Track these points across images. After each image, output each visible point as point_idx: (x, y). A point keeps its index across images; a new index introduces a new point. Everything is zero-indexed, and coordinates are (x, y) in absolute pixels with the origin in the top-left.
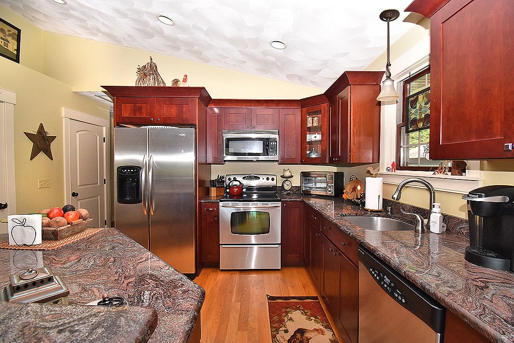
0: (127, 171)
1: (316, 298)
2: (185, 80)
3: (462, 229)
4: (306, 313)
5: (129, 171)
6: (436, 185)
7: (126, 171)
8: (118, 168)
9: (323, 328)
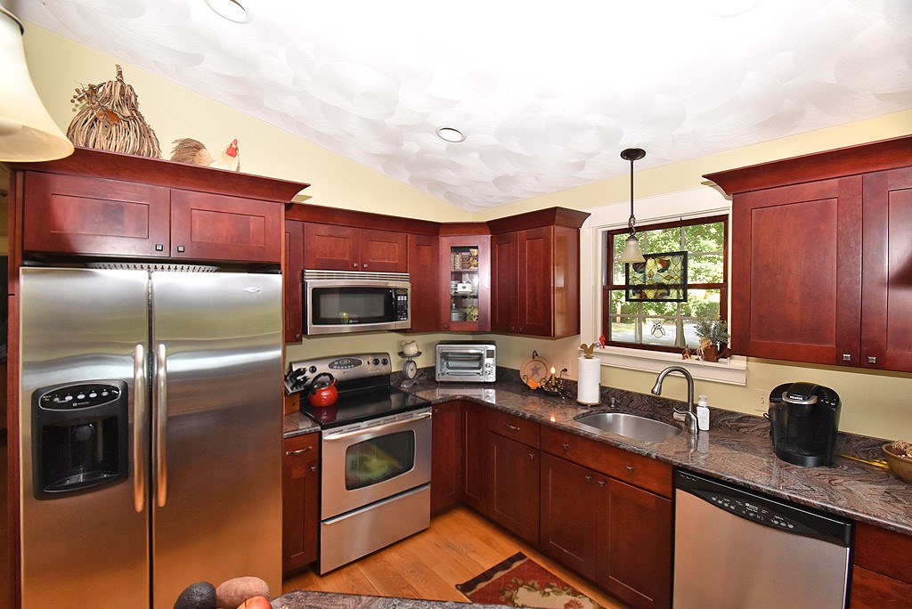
0: (75, 400)
1: (520, 556)
2: (232, 151)
3: (726, 422)
4: (532, 586)
5: (81, 397)
6: (694, 373)
7: (69, 398)
8: (36, 395)
9: (573, 598)
